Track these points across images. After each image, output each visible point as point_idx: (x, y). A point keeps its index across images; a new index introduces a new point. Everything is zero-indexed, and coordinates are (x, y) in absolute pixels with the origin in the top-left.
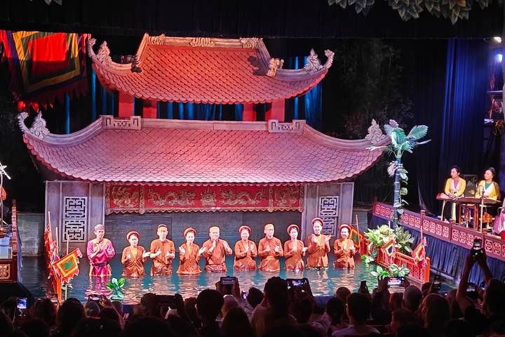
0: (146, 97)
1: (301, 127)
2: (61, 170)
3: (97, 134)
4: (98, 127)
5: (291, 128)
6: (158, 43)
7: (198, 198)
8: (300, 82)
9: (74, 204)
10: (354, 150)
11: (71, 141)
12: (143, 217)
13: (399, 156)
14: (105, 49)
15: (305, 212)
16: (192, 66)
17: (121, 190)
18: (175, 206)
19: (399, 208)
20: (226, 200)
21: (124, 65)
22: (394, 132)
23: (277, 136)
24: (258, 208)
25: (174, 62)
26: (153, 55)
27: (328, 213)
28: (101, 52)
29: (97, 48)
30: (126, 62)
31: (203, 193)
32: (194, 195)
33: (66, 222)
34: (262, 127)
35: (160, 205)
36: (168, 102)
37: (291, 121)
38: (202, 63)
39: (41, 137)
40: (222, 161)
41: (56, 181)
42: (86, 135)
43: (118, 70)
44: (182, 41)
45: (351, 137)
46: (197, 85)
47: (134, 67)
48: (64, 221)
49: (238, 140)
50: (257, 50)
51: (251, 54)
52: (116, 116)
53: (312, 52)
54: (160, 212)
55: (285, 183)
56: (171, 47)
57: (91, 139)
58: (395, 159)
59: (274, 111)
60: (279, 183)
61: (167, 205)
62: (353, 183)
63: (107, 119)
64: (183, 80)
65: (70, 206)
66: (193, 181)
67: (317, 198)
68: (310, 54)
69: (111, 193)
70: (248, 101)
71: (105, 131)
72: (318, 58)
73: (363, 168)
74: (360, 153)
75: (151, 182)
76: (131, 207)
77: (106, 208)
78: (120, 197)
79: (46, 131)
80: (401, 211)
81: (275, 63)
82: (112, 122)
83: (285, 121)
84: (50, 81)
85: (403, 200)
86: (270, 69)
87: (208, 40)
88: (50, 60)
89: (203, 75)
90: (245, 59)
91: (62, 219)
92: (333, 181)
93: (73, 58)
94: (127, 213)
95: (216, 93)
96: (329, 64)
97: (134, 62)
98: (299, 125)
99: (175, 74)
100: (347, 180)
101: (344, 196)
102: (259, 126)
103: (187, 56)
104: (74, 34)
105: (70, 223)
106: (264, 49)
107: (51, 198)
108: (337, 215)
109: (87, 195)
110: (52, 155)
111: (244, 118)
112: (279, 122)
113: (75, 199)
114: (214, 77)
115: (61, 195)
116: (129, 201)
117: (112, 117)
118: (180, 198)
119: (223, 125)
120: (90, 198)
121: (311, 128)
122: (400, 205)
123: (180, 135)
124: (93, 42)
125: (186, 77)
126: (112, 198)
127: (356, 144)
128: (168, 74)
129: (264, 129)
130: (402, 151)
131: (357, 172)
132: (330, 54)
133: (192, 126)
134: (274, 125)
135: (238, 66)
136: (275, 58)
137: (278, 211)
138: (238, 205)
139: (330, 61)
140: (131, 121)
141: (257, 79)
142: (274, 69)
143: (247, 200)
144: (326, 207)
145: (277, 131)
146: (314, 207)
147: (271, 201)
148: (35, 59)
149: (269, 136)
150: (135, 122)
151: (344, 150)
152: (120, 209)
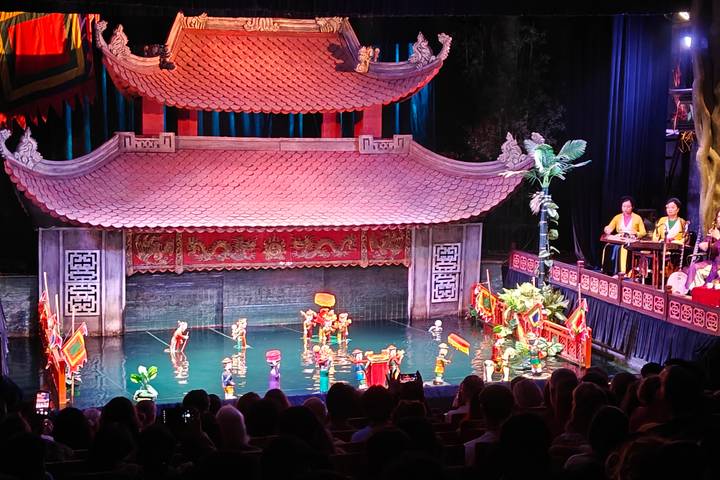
0: (182, 104)
1: (406, 144)
2: (60, 213)
3: (111, 160)
4: (113, 149)
5: (391, 146)
6: (197, 27)
7: (260, 249)
8: (404, 80)
9: (80, 261)
10: (482, 178)
11: (73, 170)
12: (181, 277)
13: (545, 184)
14: (121, 37)
15: (412, 266)
16: (248, 59)
17: (148, 239)
18: (226, 261)
19: (546, 258)
20: (300, 251)
21: (148, 59)
22: (538, 151)
23: (370, 159)
24: (346, 263)
25: (220, 53)
26: (190, 45)
27: (446, 268)
28: (114, 40)
29: (108, 36)
30: (151, 55)
31: (267, 242)
32: (253, 245)
33: (69, 287)
34: (351, 146)
35: (205, 260)
36: (212, 112)
37: (391, 137)
38: (261, 54)
39: (30, 165)
40: (293, 196)
41: (54, 228)
42: (95, 161)
43: (139, 66)
44: (232, 24)
45: (477, 158)
46: (255, 87)
47: (164, 61)
48: (67, 285)
49: (315, 165)
50: (341, 35)
51: (333, 41)
52: (139, 133)
53: (420, 38)
54: (205, 270)
55: (385, 225)
56: (217, 33)
57: (103, 166)
58: (541, 189)
59: (366, 123)
60: (375, 226)
61: (215, 261)
62: (481, 224)
63: (126, 137)
64: (234, 80)
65: (74, 263)
66: (253, 225)
67: (430, 247)
68: (416, 40)
69: (133, 244)
70: (328, 108)
71: (123, 154)
72: (428, 45)
73: (496, 203)
74: (491, 182)
75: (191, 228)
76: (163, 264)
77: (127, 267)
78: (146, 250)
79: (38, 157)
80: (549, 263)
81: (366, 54)
82: (133, 141)
83: (383, 138)
84: (42, 85)
85: (552, 248)
86: (360, 62)
87: (270, 21)
88: (41, 54)
89: (264, 72)
90: (324, 49)
91: (64, 284)
92: (452, 222)
93: (75, 50)
94: (158, 272)
95: (283, 98)
96: (444, 54)
97: (163, 54)
98: (403, 142)
99: (223, 71)
100: (472, 219)
101: (469, 243)
102: (345, 145)
103: (241, 46)
104: (75, 15)
105: (75, 288)
106: (351, 34)
107: (47, 254)
108: (458, 271)
109: (99, 247)
110: (48, 192)
111: (324, 133)
112: (375, 138)
113: (83, 254)
114: (280, 76)
115: (61, 248)
116: (161, 256)
117: (132, 134)
118: (233, 250)
119: (293, 144)
120: (103, 251)
121: (421, 147)
122: (548, 254)
123: (232, 159)
124: (103, 26)
125: (239, 76)
126: (135, 252)
127: (486, 168)
128: (212, 71)
129: (354, 150)
130: (549, 177)
131: (487, 208)
132: (445, 39)
133: (249, 146)
134: (367, 142)
135: (314, 58)
136: (367, 47)
137: (375, 266)
138: (317, 258)
139: (447, 49)
140: (161, 140)
141: (341, 78)
142: (365, 62)
143: (329, 250)
144: (443, 259)
145: (371, 151)
146: (426, 259)
147: (364, 251)
148: (18, 53)
149: (360, 159)
150: (166, 140)
151: (468, 177)
152: (148, 267)
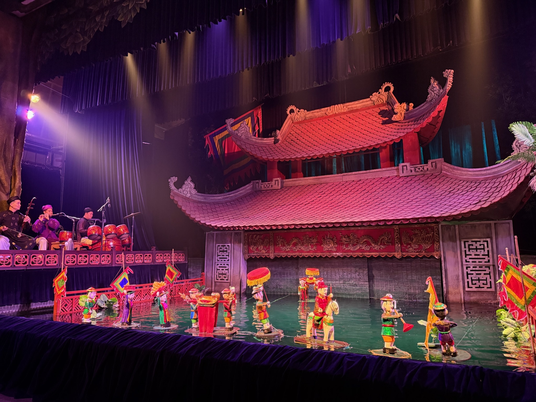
3: (246, 196)
4: (249, 189)
5: (425, 168)
7: (320, 243)
9: (222, 250)
12: (273, 261)
14: (245, 127)
16: (326, 131)
17: (256, 237)
18: (298, 251)
20: (347, 245)
23: (409, 179)
25: (311, 131)
26: (296, 129)
27: (477, 260)
28: (239, 129)
30: (269, 137)
31: (324, 239)
32: (315, 241)
33: (217, 265)
34: (393, 173)
35: (286, 250)
38: (335, 126)
39: (188, 195)
41: (212, 232)
42: (235, 196)
43: (258, 142)
44: (319, 113)
46: (324, 144)
47: (276, 139)
49: (365, 187)
50: (388, 103)
51: (383, 108)
52: (263, 180)
53: (432, 81)
54: (286, 257)
56: (311, 120)
61: (292, 251)
62: (511, 221)
63: (256, 183)
64: (314, 142)
67: (458, 242)
68: (430, 84)
71: (254, 192)
72: (438, 83)
76: (263, 252)
77: (244, 254)
78: (255, 244)
79: (194, 192)
81: (401, 108)
83: (419, 163)
86: (396, 114)
87: (341, 106)
89: (334, 135)
90: (376, 114)
91: (215, 263)
94: (261, 258)
95: (339, 146)
96: (449, 86)
97: (275, 136)
98: (436, 164)
99: (309, 140)
101: (500, 239)
102: (389, 172)
103: (324, 124)
105: (220, 265)
107: (209, 245)
108: (491, 263)
109: (231, 242)
112: (412, 164)
113: (223, 246)
115: (215, 242)
116: (262, 247)
117: (260, 181)
119: (352, 176)
121: (449, 165)
123: (312, 189)
125: (318, 140)
128: (303, 141)
132: (449, 73)
134: (405, 168)
135: (369, 121)
136: (402, 102)
138: (360, 250)
140: (273, 182)
141: (385, 128)
142: (401, 114)
143: (370, 245)
144: (473, 253)
145: (409, 174)
147: (398, 246)
149: (400, 180)
150: (276, 182)
152: (255, 254)
